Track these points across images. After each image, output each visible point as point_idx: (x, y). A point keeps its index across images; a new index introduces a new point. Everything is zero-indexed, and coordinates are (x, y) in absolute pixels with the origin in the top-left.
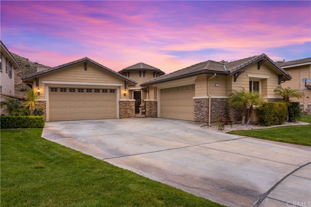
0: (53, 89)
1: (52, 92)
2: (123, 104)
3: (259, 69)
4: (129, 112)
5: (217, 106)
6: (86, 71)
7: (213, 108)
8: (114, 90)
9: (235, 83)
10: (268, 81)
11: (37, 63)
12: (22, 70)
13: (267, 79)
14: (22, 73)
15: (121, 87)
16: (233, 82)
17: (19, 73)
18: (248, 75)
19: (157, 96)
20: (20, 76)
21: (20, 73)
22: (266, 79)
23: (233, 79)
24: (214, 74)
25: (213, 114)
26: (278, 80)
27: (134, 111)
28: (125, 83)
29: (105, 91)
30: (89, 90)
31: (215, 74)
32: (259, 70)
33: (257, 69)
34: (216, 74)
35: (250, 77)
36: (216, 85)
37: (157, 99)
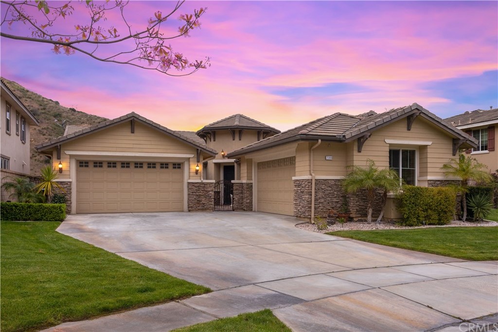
0: (82, 164)
1: (81, 168)
2: (193, 187)
3: (409, 129)
4: (203, 200)
5: (327, 192)
6: (132, 134)
7: (320, 194)
8: (179, 164)
9: (359, 154)
10: (429, 150)
11: (73, 110)
12: (48, 123)
13: (427, 146)
14: (48, 128)
15: (191, 160)
16: (355, 152)
17: (43, 129)
18: (385, 140)
19: (252, 175)
20: (44, 135)
21: (45, 128)
22: (425, 147)
23: (356, 148)
24: (317, 140)
25: (320, 205)
26: (452, 148)
27: (213, 200)
28: (198, 153)
29: (164, 165)
30: (139, 165)
31: (320, 141)
32: (410, 131)
33: (405, 129)
34: (322, 140)
35: (389, 144)
36: (328, 158)
37: (252, 180)
